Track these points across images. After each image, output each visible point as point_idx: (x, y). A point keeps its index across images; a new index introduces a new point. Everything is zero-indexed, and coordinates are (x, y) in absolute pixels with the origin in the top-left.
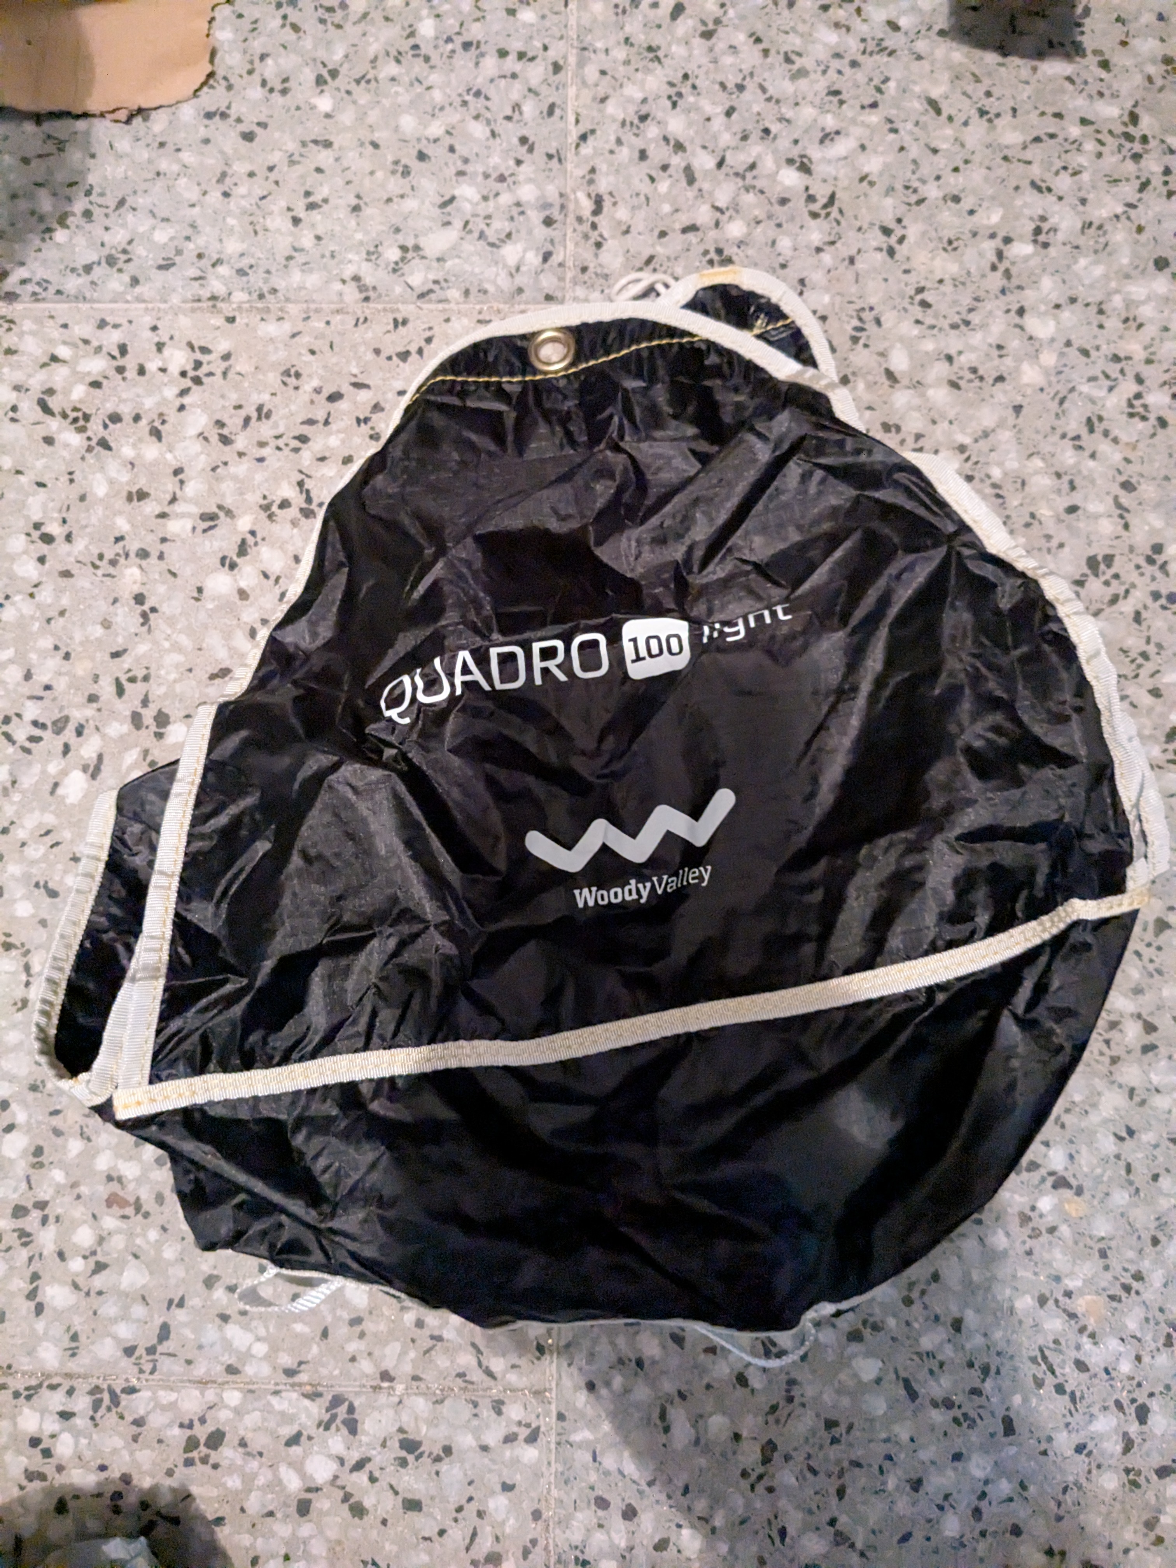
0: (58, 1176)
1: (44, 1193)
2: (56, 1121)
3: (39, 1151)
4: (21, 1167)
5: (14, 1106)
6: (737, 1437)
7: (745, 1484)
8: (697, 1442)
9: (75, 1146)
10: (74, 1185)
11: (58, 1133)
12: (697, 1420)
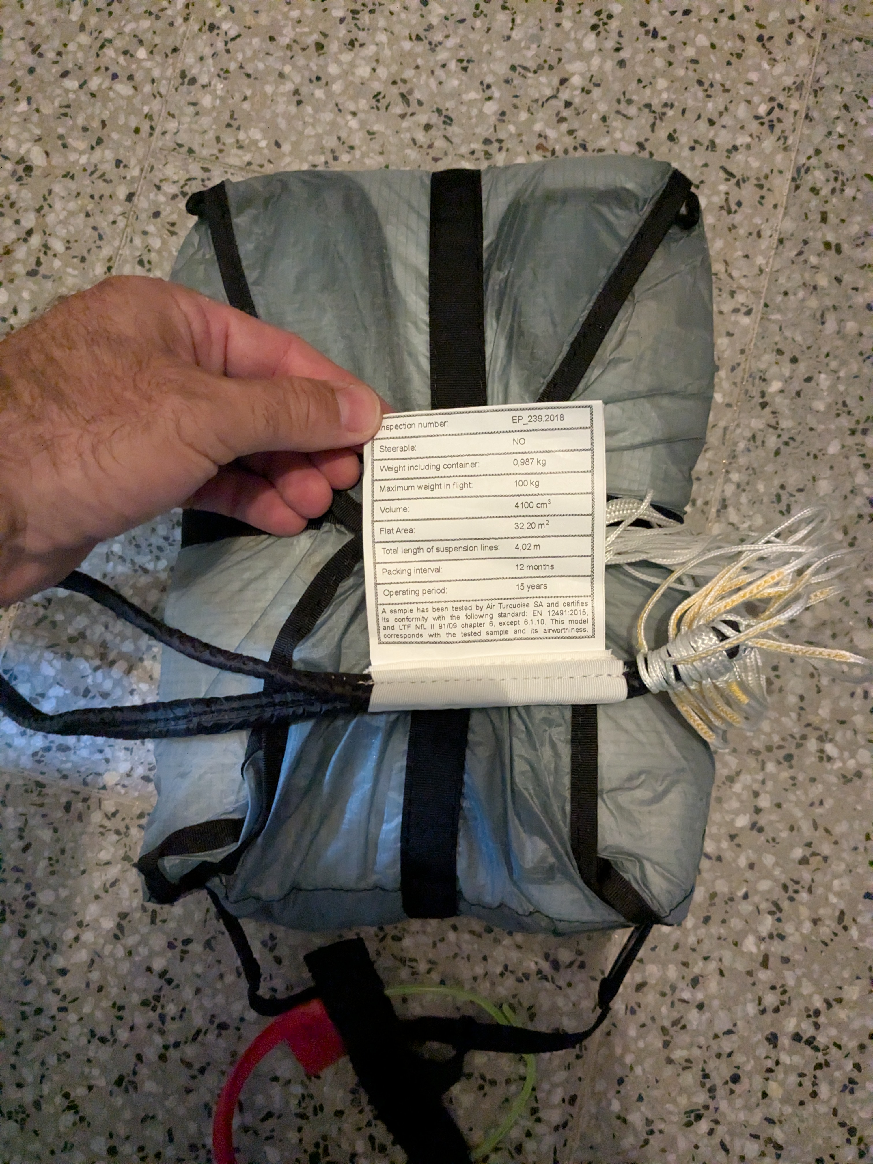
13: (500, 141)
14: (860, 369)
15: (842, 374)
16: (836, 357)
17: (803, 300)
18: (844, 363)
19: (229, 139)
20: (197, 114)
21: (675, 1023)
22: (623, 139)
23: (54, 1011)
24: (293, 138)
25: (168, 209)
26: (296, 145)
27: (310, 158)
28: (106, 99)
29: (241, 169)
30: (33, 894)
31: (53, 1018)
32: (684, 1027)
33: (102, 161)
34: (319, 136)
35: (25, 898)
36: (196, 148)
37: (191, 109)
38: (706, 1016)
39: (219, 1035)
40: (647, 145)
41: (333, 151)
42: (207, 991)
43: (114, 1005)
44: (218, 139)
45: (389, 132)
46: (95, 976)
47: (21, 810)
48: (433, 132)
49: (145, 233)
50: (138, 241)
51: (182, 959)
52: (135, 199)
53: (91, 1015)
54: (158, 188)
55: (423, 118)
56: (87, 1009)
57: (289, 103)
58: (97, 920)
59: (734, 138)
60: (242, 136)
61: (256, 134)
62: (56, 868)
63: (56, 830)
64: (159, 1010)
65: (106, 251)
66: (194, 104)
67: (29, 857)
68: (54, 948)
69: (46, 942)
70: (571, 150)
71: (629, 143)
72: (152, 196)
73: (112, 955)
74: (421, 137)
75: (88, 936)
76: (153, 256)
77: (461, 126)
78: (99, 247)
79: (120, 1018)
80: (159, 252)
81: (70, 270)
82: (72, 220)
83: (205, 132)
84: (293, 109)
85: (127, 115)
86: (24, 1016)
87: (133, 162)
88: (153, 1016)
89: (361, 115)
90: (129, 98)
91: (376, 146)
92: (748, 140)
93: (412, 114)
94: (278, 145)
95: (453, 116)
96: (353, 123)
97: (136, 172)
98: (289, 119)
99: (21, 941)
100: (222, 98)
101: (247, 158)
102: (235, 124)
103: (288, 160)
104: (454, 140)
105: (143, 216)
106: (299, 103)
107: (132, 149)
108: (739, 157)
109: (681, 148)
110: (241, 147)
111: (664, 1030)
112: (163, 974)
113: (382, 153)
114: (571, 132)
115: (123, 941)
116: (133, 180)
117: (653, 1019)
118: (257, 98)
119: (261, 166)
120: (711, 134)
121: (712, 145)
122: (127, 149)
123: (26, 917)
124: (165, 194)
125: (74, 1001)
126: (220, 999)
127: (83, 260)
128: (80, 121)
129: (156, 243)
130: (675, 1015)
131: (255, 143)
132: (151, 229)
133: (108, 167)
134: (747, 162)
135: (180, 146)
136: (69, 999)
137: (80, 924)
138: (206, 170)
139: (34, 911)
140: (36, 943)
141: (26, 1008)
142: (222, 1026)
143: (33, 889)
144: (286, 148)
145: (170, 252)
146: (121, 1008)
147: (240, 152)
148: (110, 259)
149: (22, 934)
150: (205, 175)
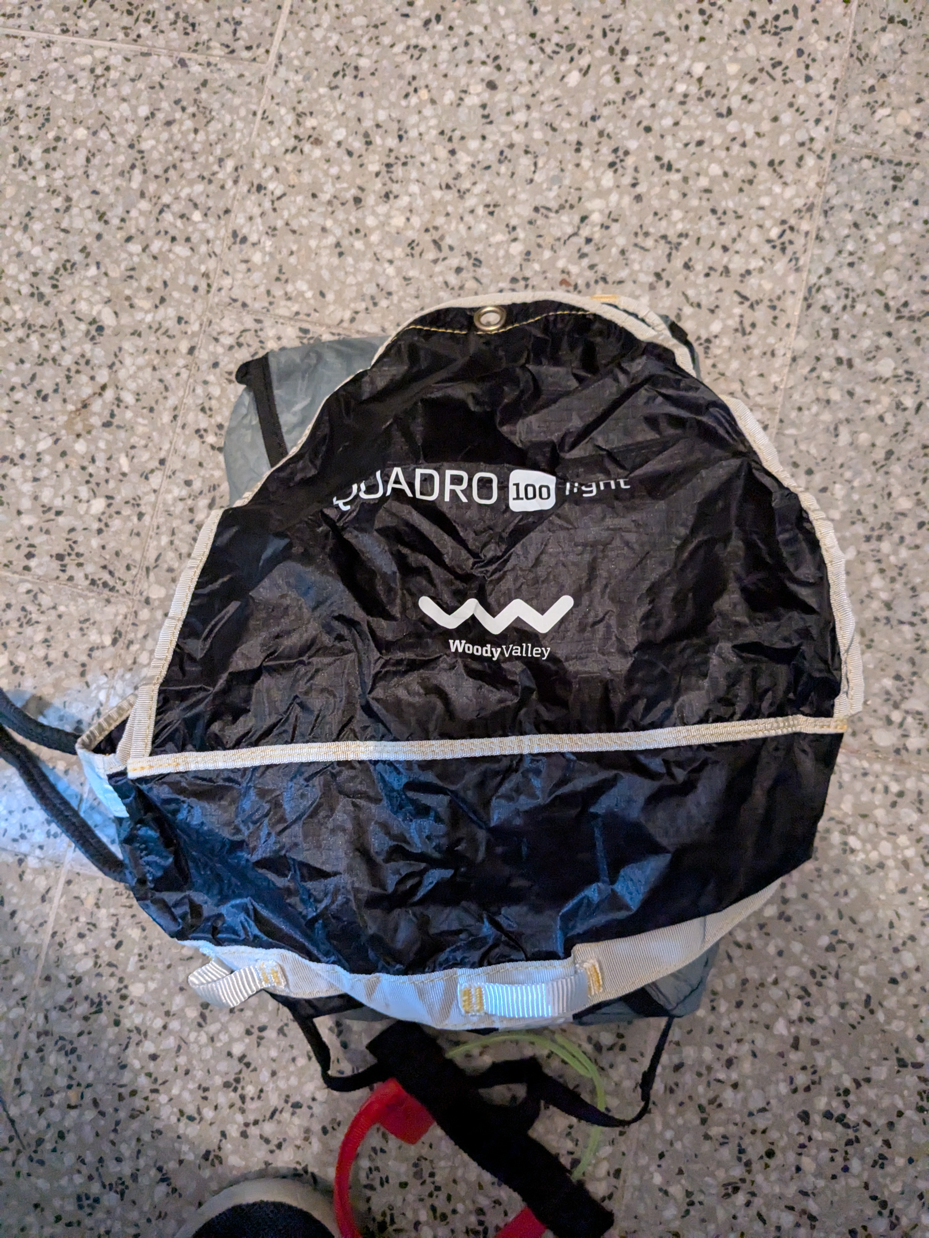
0: (537, 267)
1: (528, 273)
2: (540, 240)
3: (528, 253)
4: (518, 260)
5: (519, 230)
6: (873, 445)
7: (873, 468)
8: (852, 444)
9: (547, 254)
10: (544, 272)
11: (539, 246)
12: (854, 433)
13: (526, 279)
14: (874, 479)
15: (856, 484)
16: (850, 468)
17: (817, 415)
18: (858, 473)
19: (278, 292)
20: (249, 270)
21: (711, 1102)
22: (641, 271)
23: (147, 1093)
24: (336, 287)
25: (226, 359)
26: (339, 294)
27: (352, 305)
28: (167, 260)
29: (290, 319)
30: (126, 987)
31: (146, 1099)
32: (720, 1105)
33: (165, 319)
34: (359, 284)
35: (119, 990)
36: (249, 301)
37: (244, 266)
38: (740, 1095)
39: (293, 1114)
40: (664, 275)
41: (372, 298)
42: (281, 1074)
43: (199, 1087)
44: (268, 292)
45: (423, 277)
46: (182, 1060)
47: (112, 911)
48: (464, 274)
49: (206, 382)
50: (199, 390)
51: (259, 1045)
52: (196, 352)
53: (179, 1095)
54: (216, 340)
55: (454, 262)
56: (175, 1091)
57: (331, 255)
58: (182, 1010)
59: (747, 262)
60: (290, 288)
61: (302, 286)
62: (146, 963)
63: (144, 929)
64: (240, 1091)
65: (172, 401)
66: (246, 261)
67: (121, 953)
68: (146, 1035)
69: (138, 1030)
70: (592, 283)
71: (647, 273)
72: (211, 348)
73: (196, 1041)
74: (453, 280)
75: (174, 1025)
76: (214, 403)
77: (490, 267)
78: (165, 398)
79: (205, 1098)
80: (219, 399)
81: (140, 420)
82: (140, 374)
83: (256, 287)
84: (335, 261)
85: (187, 274)
86: (121, 1097)
87: (193, 318)
88: (234, 1096)
89: (397, 263)
90: (187, 259)
91: (411, 290)
92: (761, 263)
93: (444, 259)
94: (322, 294)
95: (482, 258)
96: (390, 270)
97: (195, 327)
98: (332, 270)
99: (116, 1029)
100: (270, 254)
101: (295, 308)
102: (283, 277)
103: (332, 308)
104: (484, 280)
105: (204, 367)
106: (341, 254)
107: (192, 306)
108: (753, 281)
109: (697, 275)
110: (289, 299)
111: (701, 1108)
112: (241, 1059)
113: (417, 297)
114: (592, 267)
115: (206, 1029)
116: (194, 334)
117: (690, 1097)
118: (303, 252)
119: (308, 315)
120: (725, 260)
121: (726, 271)
122: (188, 306)
123: (121, 1007)
124: (223, 346)
125: (164, 1083)
126: (293, 1081)
127: (151, 410)
128: (145, 282)
129: (216, 391)
130: (711, 1094)
131: (301, 294)
132: (211, 378)
133: (170, 324)
134: (760, 285)
135: (235, 300)
136: (160, 1081)
137: (167, 1013)
138: (258, 321)
139: (126, 1003)
140: (130, 1031)
141: (122, 1090)
142: (297, 1106)
143: (126, 982)
144: (330, 297)
145: (229, 400)
146: (206, 1090)
147: (289, 303)
148: (175, 408)
149: (117, 1023)
150: (258, 326)
